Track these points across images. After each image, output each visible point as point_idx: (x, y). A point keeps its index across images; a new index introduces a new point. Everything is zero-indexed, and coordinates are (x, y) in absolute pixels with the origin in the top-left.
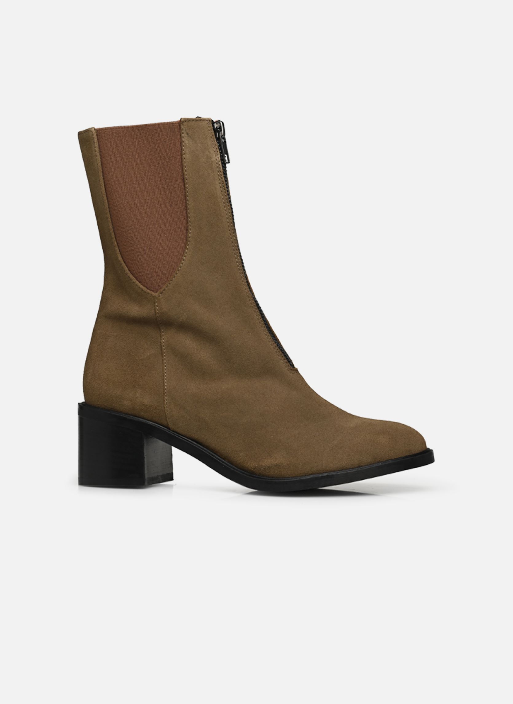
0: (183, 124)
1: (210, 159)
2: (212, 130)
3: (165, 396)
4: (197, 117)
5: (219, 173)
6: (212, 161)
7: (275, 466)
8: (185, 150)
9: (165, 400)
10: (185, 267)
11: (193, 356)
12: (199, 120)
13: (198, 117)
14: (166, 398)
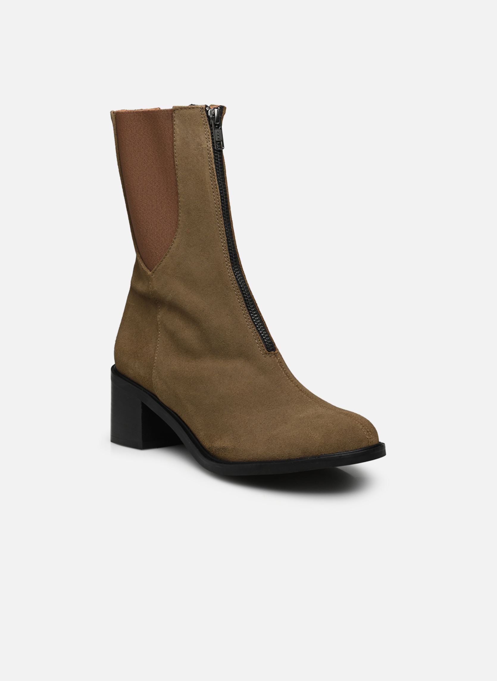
0: (174, 113)
1: (200, 146)
2: (206, 116)
3: (153, 370)
4: (189, 105)
5: (209, 160)
6: (202, 148)
7: (223, 449)
8: (176, 138)
9: (153, 374)
10: (174, 249)
11: (178, 335)
12: (192, 107)
13: (192, 105)
14: (154, 371)
